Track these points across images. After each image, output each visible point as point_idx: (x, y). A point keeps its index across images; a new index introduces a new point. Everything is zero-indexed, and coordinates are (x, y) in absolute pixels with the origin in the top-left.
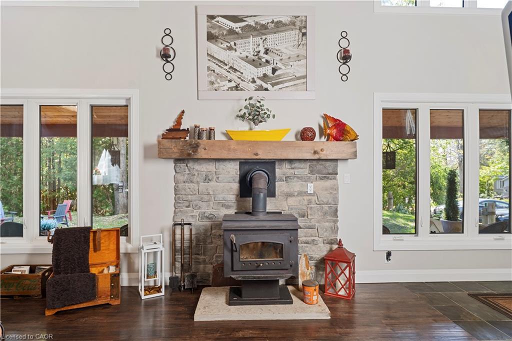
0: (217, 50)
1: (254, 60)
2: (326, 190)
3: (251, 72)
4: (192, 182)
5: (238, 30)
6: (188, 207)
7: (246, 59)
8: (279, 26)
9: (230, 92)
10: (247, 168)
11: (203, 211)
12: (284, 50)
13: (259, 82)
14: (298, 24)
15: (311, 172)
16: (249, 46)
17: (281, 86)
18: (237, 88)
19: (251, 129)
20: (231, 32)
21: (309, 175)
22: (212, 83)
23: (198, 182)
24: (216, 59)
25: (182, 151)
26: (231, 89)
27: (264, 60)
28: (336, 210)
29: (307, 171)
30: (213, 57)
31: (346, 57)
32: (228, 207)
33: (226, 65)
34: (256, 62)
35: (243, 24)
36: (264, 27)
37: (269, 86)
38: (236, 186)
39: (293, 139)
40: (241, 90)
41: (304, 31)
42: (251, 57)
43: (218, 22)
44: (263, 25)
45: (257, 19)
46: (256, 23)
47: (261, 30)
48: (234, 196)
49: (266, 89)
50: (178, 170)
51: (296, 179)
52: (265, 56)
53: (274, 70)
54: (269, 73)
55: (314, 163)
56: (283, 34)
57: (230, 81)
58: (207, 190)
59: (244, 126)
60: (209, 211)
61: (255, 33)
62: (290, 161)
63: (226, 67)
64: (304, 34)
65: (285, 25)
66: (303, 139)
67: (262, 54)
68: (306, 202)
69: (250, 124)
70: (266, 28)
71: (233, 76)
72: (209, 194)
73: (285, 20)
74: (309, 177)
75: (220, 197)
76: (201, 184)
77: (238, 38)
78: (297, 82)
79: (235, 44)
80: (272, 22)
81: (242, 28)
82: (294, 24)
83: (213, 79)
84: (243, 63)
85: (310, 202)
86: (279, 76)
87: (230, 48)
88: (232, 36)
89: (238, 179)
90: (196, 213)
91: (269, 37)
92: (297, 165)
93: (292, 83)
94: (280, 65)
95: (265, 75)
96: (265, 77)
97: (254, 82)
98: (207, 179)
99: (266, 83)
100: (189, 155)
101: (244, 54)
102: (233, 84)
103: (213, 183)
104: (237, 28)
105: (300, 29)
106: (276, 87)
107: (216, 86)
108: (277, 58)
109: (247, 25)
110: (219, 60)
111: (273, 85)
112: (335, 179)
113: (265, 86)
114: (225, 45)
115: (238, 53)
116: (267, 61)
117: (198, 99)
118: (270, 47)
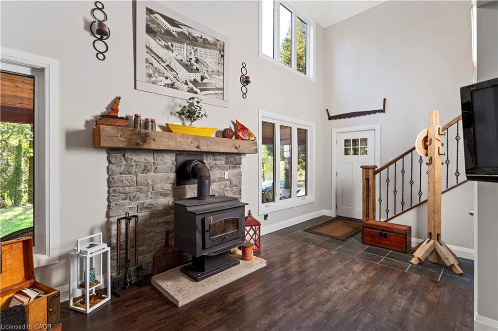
0: (156, 45)
1: (187, 65)
2: (235, 176)
3: (184, 74)
4: (130, 173)
5: (174, 33)
6: (124, 199)
7: (180, 62)
8: (206, 43)
9: (166, 88)
10: (182, 159)
11: (142, 201)
12: (209, 64)
13: (191, 85)
14: (219, 46)
15: (227, 163)
16: (183, 51)
17: (206, 92)
18: (172, 86)
19: (183, 124)
20: (168, 33)
21: (225, 165)
22: (150, 76)
23: (136, 173)
24: (154, 53)
25: (129, 141)
26: (167, 85)
27: (195, 67)
28: (241, 190)
29: (224, 162)
30: (151, 51)
31: (246, 81)
32: (165, 195)
33: (164, 62)
34: (188, 67)
35: (179, 30)
36: (195, 39)
37: (198, 91)
38: (173, 175)
39: (214, 135)
40: (176, 88)
41: (222, 53)
42: (185, 60)
43: (156, 18)
44: (194, 37)
45: (190, 30)
46: (189, 33)
47: (192, 41)
48: (171, 185)
49: (196, 93)
50: (113, 160)
51: (217, 168)
52: (195, 64)
53: (202, 78)
54: (199, 79)
55: (229, 156)
56: (208, 50)
57: (167, 78)
58: (146, 180)
59: (176, 121)
60: (148, 201)
61: (188, 42)
62: (214, 154)
63: (164, 65)
64: (223, 56)
65: (210, 43)
66: (224, 137)
67: (193, 61)
68: (223, 186)
69: (182, 120)
70: (197, 41)
71: (168, 73)
72: (148, 185)
73: (210, 39)
74: (225, 167)
75: (158, 186)
76: (139, 174)
77: (174, 41)
78: (217, 92)
79: (172, 45)
80: (201, 37)
81: (178, 33)
82: (216, 45)
83: (151, 72)
84: (178, 65)
85: (226, 185)
86: (205, 84)
87: (167, 48)
88: (169, 37)
89: (174, 169)
90: (134, 204)
91: (199, 49)
92: (218, 157)
93: (214, 92)
94: (206, 75)
95: (195, 80)
96: (195, 82)
97: (186, 84)
98: (146, 170)
99: (196, 87)
100: (138, 144)
101: (180, 57)
102: (169, 82)
103: (151, 174)
104: (173, 31)
105: (220, 51)
106: (204, 93)
107: (154, 79)
108: (205, 69)
109: (182, 32)
110: (157, 56)
111: (202, 90)
112: (240, 167)
113: (195, 89)
114: (163, 43)
115: (174, 55)
116: (197, 69)
117: (135, 88)
118: (200, 58)
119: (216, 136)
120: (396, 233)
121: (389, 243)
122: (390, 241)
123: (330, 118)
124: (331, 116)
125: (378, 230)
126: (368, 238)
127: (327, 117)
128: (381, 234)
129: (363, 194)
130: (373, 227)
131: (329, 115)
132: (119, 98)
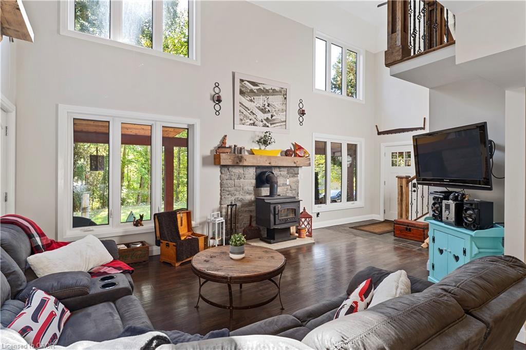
0: (244, 100)
1: (262, 109)
2: (294, 183)
3: (261, 116)
4: (231, 179)
5: (255, 91)
6: (228, 195)
7: (258, 108)
8: (274, 92)
9: (250, 126)
10: (259, 171)
11: (237, 197)
12: (276, 106)
13: (265, 122)
14: (283, 92)
15: (288, 173)
16: (260, 101)
17: (274, 125)
18: (254, 124)
19: (260, 149)
20: (252, 91)
22: (241, 120)
23: (234, 179)
24: (244, 105)
25: (233, 161)
26: (251, 124)
27: (267, 110)
28: (298, 193)
29: (286, 172)
30: (242, 104)
31: (302, 113)
32: (250, 194)
33: (249, 110)
34: (263, 111)
35: (258, 88)
36: (267, 91)
37: (269, 125)
38: (254, 181)
39: (279, 155)
40: (256, 125)
41: (285, 96)
42: (261, 107)
43: (245, 84)
44: (266, 90)
45: (264, 86)
46: (264, 88)
47: (265, 92)
48: (253, 188)
49: (268, 126)
50: (223, 172)
51: (281, 177)
52: (268, 108)
53: (272, 116)
54: (270, 117)
55: (289, 168)
56: (276, 96)
57: (250, 120)
58: (240, 184)
59: (256, 147)
60: (241, 197)
61: (263, 94)
62: (279, 167)
63: (249, 112)
64: (285, 98)
65: (277, 92)
66: (286, 156)
67: (266, 106)
68: (285, 190)
69: (259, 145)
70: (269, 92)
71: (252, 117)
72: (240, 187)
73: (277, 89)
74: (287, 176)
75: (246, 188)
76: (236, 180)
77: (254, 95)
78: (282, 124)
79: (254, 99)
80: (271, 89)
81: (257, 90)
82: (281, 92)
83: (242, 118)
84: (257, 110)
85: (287, 188)
86: (274, 120)
87: (251, 101)
88: (252, 94)
89: (255, 177)
90: (233, 198)
91: (270, 97)
92: (282, 169)
93: (279, 124)
94: (274, 114)
95: (267, 118)
96: (267, 120)
97: (262, 121)
98: (239, 178)
99: (268, 123)
100: (237, 163)
101: (258, 105)
102: (252, 122)
103: (242, 180)
104: (255, 89)
105: (284, 95)
106: (273, 126)
107: (243, 122)
108: (274, 110)
109: (260, 89)
110: (246, 107)
111: (271, 124)
112: (297, 177)
113: (267, 124)
114: (249, 98)
115: (255, 104)
116: (269, 111)
117: (234, 129)
118: (270, 103)
119: (281, 155)
120: (417, 227)
121: (412, 235)
122: (413, 234)
123: (379, 133)
124: (380, 131)
125: (405, 225)
126: (397, 232)
127: (377, 132)
128: (407, 229)
129: (398, 198)
130: (401, 224)
131: (378, 130)
132: (226, 136)
